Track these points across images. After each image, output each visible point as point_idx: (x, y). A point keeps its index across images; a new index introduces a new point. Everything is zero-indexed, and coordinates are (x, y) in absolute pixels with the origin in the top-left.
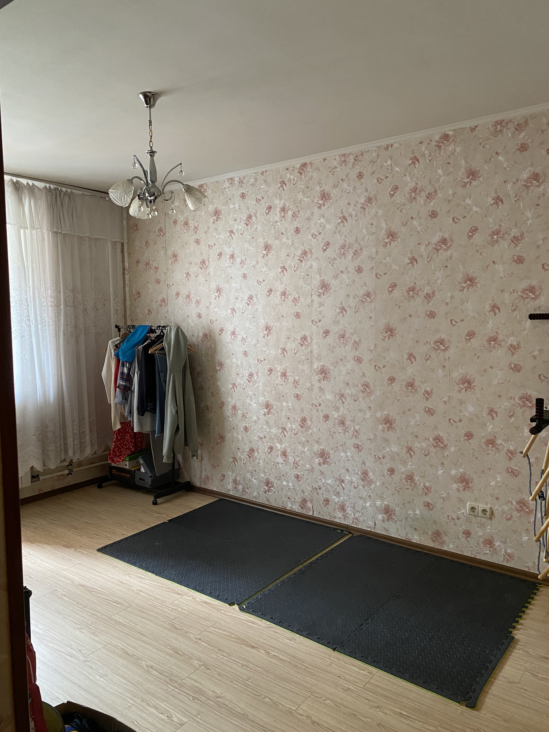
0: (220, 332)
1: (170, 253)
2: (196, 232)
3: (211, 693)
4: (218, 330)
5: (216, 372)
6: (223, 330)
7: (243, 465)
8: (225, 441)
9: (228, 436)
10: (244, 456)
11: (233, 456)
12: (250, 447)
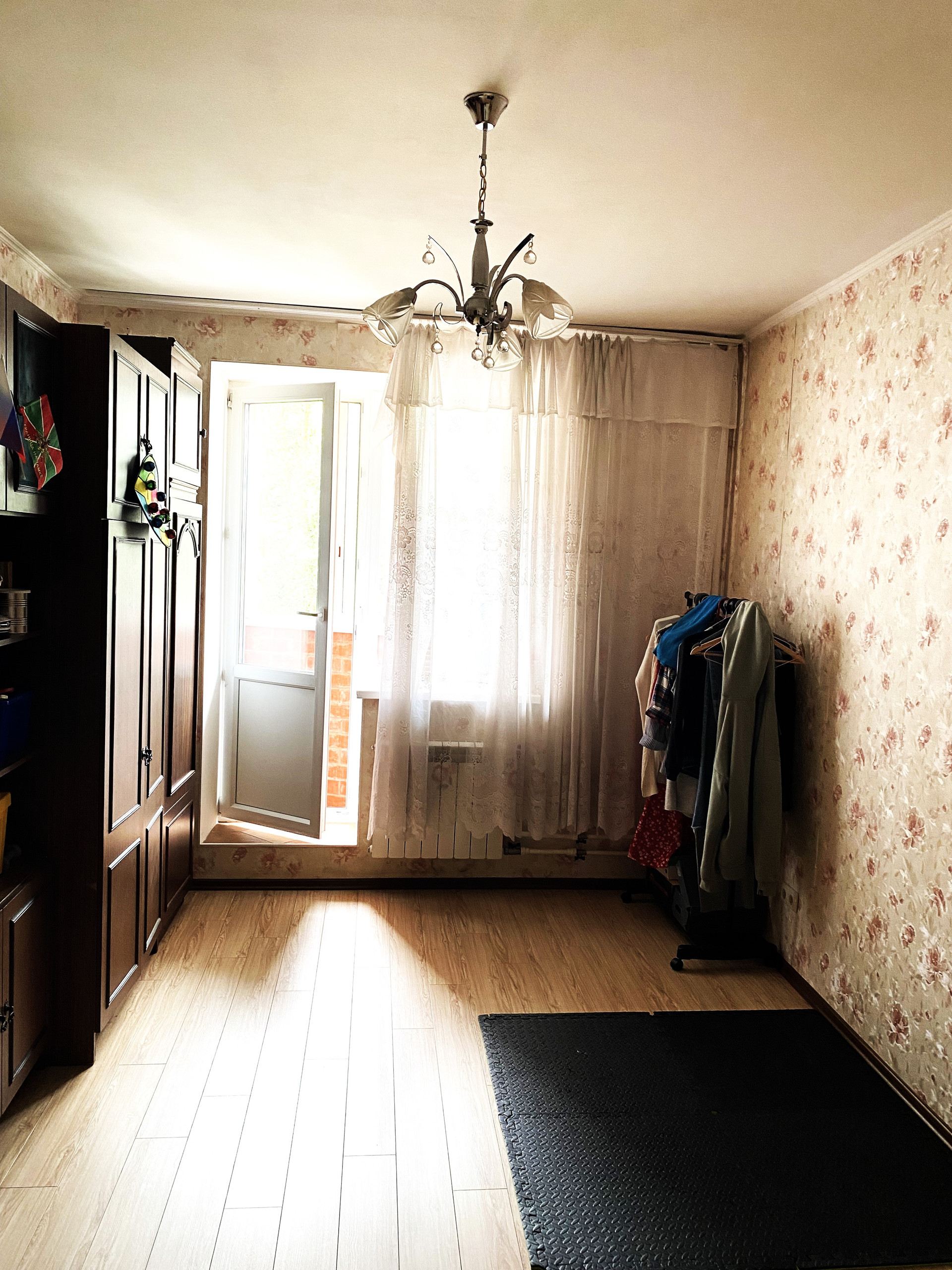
0: (849, 624)
1: (793, 443)
2: (833, 393)
4: (847, 618)
5: (835, 715)
6: (853, 618)
7: (858, 949)
8: (836, 881)
9: (841, 870)
10: (861, 930)
11: (845, 922)
12: (874, 913)
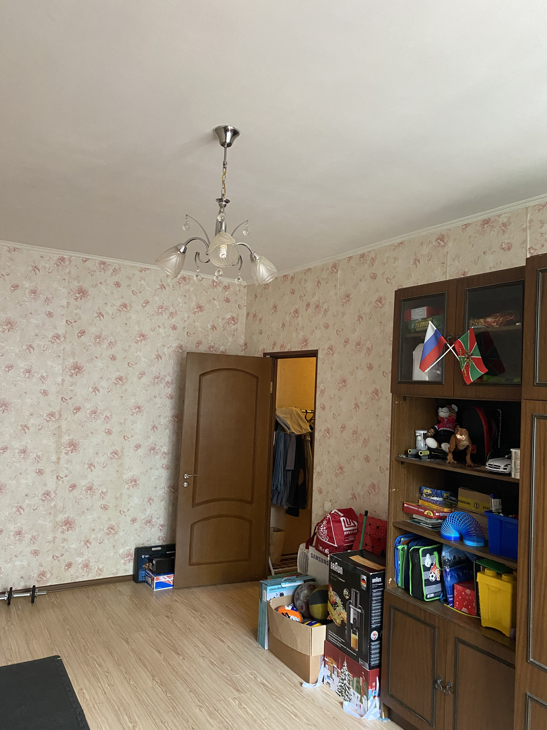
3: (203, 710)
